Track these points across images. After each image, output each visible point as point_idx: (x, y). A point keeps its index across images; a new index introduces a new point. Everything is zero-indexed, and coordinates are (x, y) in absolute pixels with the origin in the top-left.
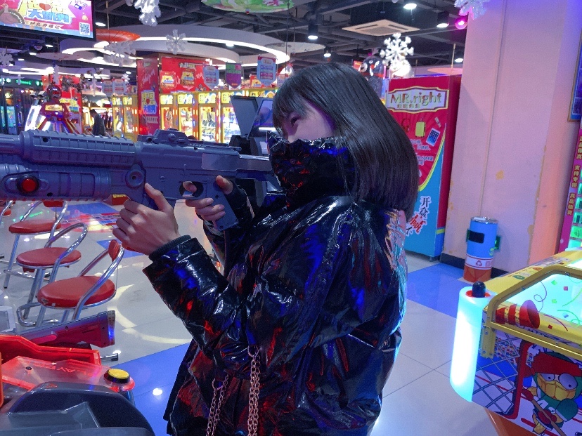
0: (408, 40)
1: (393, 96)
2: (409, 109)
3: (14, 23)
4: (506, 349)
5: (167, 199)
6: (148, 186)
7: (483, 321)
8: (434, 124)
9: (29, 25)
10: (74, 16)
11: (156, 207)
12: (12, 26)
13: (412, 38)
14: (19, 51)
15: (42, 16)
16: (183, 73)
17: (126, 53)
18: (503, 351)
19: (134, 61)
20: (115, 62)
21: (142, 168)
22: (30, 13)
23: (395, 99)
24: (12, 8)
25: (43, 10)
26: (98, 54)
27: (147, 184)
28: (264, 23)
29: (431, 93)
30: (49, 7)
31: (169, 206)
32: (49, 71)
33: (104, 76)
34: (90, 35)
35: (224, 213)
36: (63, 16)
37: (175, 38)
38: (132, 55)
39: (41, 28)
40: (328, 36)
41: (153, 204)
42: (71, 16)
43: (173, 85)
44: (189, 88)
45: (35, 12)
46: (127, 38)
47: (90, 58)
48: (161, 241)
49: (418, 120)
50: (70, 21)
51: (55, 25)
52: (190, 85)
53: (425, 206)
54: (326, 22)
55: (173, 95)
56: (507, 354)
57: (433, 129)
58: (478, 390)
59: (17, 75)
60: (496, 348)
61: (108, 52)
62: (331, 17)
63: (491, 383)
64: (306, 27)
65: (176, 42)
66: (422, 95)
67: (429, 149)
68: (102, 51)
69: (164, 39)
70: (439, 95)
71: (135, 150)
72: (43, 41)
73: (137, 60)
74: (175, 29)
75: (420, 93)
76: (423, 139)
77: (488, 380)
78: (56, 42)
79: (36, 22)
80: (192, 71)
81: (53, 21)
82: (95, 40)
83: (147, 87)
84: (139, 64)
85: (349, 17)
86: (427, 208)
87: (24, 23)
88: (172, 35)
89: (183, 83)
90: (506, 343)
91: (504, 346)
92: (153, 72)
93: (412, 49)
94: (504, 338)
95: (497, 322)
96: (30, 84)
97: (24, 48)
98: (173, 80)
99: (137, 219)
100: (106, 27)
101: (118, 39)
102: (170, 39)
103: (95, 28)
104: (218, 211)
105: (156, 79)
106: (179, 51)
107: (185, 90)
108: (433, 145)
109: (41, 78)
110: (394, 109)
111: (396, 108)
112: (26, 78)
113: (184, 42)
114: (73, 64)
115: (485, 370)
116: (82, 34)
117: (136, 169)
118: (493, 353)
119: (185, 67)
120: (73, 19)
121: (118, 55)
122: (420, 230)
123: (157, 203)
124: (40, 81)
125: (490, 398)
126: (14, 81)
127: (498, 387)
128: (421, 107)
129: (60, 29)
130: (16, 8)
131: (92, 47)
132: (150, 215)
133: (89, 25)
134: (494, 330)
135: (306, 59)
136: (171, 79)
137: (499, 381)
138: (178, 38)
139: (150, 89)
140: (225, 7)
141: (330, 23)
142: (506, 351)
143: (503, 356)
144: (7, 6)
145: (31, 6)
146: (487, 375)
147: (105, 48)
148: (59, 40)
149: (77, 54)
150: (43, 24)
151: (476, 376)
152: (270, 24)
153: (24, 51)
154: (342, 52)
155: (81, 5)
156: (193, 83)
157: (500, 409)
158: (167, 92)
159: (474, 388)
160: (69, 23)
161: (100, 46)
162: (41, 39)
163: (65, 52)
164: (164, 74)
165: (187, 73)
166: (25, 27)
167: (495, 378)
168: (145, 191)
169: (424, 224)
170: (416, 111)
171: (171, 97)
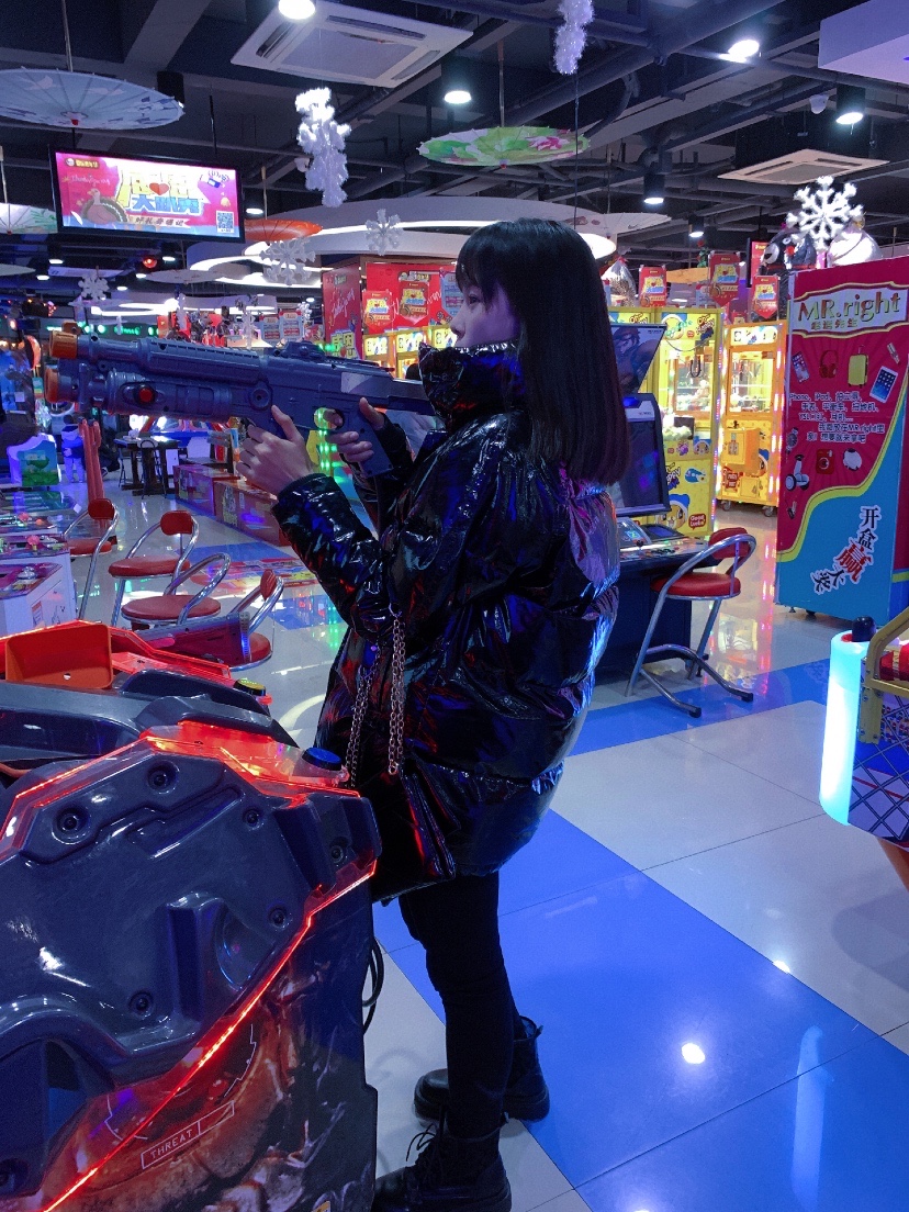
0: (850, 190)
1: (803, 308)
2: (834, 330)
3: (109, 221)
4: (898, 725)
5: (298, 428)
6: (275, 408)
7: (862, 680)
8: (887, 359)
9: (135, 224)
10: (206, 201)
11: (284, 436)
12: (107, 227)
13: (857, 185)
14: (117, 272)
15: (154, 206)
16: (405, 291)
17: (299, 261)
18: (894, 729)
19: (314, 275)
20: (281, 279)
21: (269, 388)
22: (136, 202)
23: (806, 313)
24: (106, 196)
25: (156, 195)
26: (254, 267)
27: (274, 406)
28: (557, 180)
29: (879, 294)
30: (166, 188)
31: (298, 436)
32: (168, 306)
33: (267, 310)
34: (234, 232)
35: (371, 452)
36: (188, 202)
37: (381, 226)
38: (309, 264)
39: (154, 227)
40: (692, 193)
41: (280, 431)
42: (203, 200)
43: (388, 318)
44: (416, 320)
45: (143, 199)
46: (298, 232)
47: (238, 275)
48: (290, 476)
49: (855, 353)
50: (201, 209)
51: (175, 220)
52: (418, 314)
53: (869, 525)
54: (687, 165)
55: (387, 337)
56: (900, 732)
57: (883, 368)
58: (858, 801)
59: (115, 318)
60: (882, 726)
61: (267, 262)
62: (696, 154)
63: (877, 788)
64: (640, 180)
65: (383, 231)
66: (861, 301)
67: (877, 410)
68: (258, 260)
69: (363, 228)
70: (895, 298)
71: (259, 363)
72: (158, 251)
73: (323, 272)
74: (381, 207)
75: (858, 297)
76: (864, 390)
77: (872, 782)
78: (180, 250)
79: (146, 217)
80: (421, 286)
81: (172, 212)
82: (243, 241)
83: (341, 324)
84: (326, 280)
85: (731, 151)
86: (872, 530)
87: (125, 220)
88: (375, 218)
89: (405, 310)
90: (898, 715)
91: (895, 720)
92: (351, 295)
93: (859, 207)
94: (894, 706)
95: (882, 678)
96: (137, 332)
97: (127, 267)
98: (387, 307)
99: (262, 448)
100: (263, 215)
101: (287, 236)
102: (373, 228)
103: (242, 218)
104: (363, 450)
105: (357, 305)
106: (390, 249)
107: (410, 324)
108: (884, 401)
109: (155, 321)
110: (807, 333)
111: (810, 330)
112: (130, 323)
113: (398, 231)
114: (207, 290)
115: (866, 767)
116: (220, 232)
117: (260, 387)
118: (879, 735)
119: (411, 279)
120: (206, 206)
121: (284, 266)
122: (859, 575)
123: (285, 430)
124: (155, 328)
125: (875, 813)
126: (110, 328)
127: (888, 793)
128: (859, 324)
129: (184, 226)
130: (114, 195)
131: (241, 255)
132: (277, 443)
133: (232, 215)
134: (878, 693)
135: (655, 245)
136: (383, 304)
137: (888, 783)
138: (387, 225)
139: (345, 327)
140: (463, 160)
141: (692, 168)
142: (898, 729)
143: (894, 738)
144: (99, 193)
145: (136, 191)
146: (870, 774)
147: (263, 255)
148: (183, 247)
149: (216, 270)
150: (155, 219)
151: (854, 778)
152: (569, 181)
153: (127, 272)
154: (728, 224)
155: (219, 180)
156: (423, 310)
157: (892, 832)
158: (378, 331)
159: (852, 797)
160: (199, 214)
161: (254, 252)
162: (154, 247)
163: (194, 267)
164: (370, 297)
165: (411, 291)
166: (127, 228)
167: (882, 777)
168: (271, 414)
169: (867, 562)
170: (848, 333)
171: (384, 340)
